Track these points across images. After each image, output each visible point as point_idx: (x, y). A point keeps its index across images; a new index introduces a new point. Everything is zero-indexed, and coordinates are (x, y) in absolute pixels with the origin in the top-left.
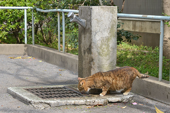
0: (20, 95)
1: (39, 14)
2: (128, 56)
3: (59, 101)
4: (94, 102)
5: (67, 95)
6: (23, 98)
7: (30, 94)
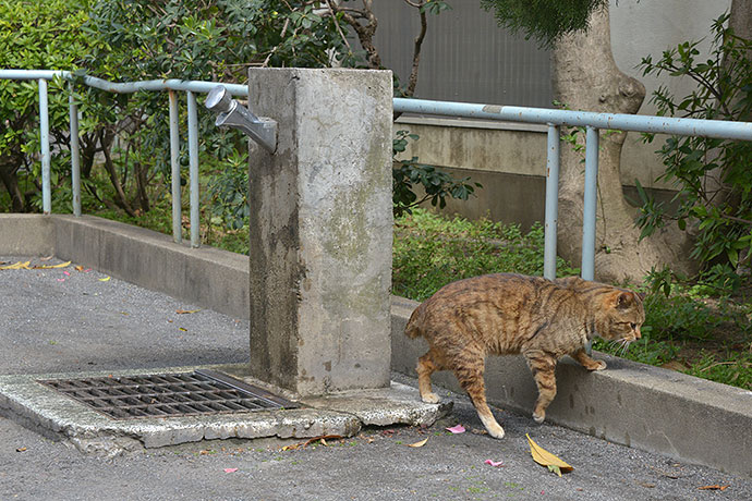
0: (27, 403)
1: (97, 96)
2: (435, 260)
3: (176, 427)
4: (308, 426)
5: (209, 401)
6: (36, 415)
7: (62, 400)
